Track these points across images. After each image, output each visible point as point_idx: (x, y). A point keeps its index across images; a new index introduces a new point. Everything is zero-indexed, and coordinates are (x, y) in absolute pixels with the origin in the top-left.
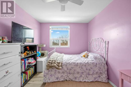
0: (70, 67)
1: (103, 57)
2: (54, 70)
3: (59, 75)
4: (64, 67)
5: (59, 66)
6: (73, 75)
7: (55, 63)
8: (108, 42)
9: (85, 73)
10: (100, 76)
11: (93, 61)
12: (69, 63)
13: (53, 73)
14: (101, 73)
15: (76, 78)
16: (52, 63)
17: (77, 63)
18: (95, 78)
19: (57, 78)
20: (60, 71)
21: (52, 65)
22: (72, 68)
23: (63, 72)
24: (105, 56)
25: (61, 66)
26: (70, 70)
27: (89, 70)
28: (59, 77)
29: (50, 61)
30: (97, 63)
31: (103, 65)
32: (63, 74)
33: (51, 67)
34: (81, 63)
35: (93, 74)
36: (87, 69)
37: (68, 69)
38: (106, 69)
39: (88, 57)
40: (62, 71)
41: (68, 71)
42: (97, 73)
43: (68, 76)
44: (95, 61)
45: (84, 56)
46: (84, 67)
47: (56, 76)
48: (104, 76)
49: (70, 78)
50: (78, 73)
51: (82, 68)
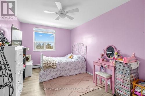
0: (62, 66)
1: (83, 57)
2: (49, 70)
3: (54, 74)
4: (58, 66)
5: (54, 66)
6: (65, 72)
7: (50, 64)
8: (87, 46)
9: (73, 69)
10: (82, 70)
11: (78, 60)
12: (61, 63)
13: (48, 72)
14: (82, 67)
15: (67, 74)
16: (48, 64)
17: (68, 63)
18: (79, 71)
19: (51, 76)
20: (54, 70)
21: (49, 65)
22: (64, 66)
23: (57, 71)
24: (84, 56)
25: (56, 66)
26: (63, 68)
27: (76, 66)
28: (54, 75)
29: (46, 63)
30: (81, 61)
31: (84, 62)
32: (57, 72)
33: (48, 67)
34: (70, 62)
35: (78, 69)
36: (74, 66)
37: (61, 68)
38: (85, 64)
39: (73, 58)
40: (56, 69)
41: (61, 69)
42: (80, 67)
43: (61, 73)
44: (79, 60)
45: (70, 57)
46: (72, 65)
47: (51, 75)
48: (85, 69)
49: (62, 75)
50: (68, 69)
51: (71, 65)
